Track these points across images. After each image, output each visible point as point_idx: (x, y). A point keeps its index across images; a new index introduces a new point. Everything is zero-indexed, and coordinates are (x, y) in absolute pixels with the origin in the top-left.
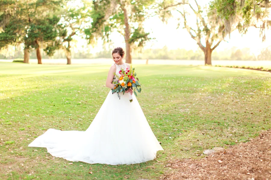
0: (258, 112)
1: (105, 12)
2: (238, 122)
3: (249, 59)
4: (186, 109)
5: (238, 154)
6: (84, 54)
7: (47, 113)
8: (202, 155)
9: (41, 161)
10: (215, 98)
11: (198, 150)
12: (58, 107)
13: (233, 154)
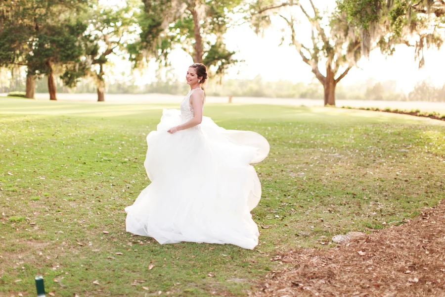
0: (416, 179)
1: (162, 15)
2: (385, 194)
3: (395, 98)
4: (299, 173)
5: (388, 242)
6: (126, 87)
7: (73, 175)
8: (331, 243)
9: (69, 248)
10: (345, 156)
11: (323, 236)
12: (90, 165)
13: (380, 242)
